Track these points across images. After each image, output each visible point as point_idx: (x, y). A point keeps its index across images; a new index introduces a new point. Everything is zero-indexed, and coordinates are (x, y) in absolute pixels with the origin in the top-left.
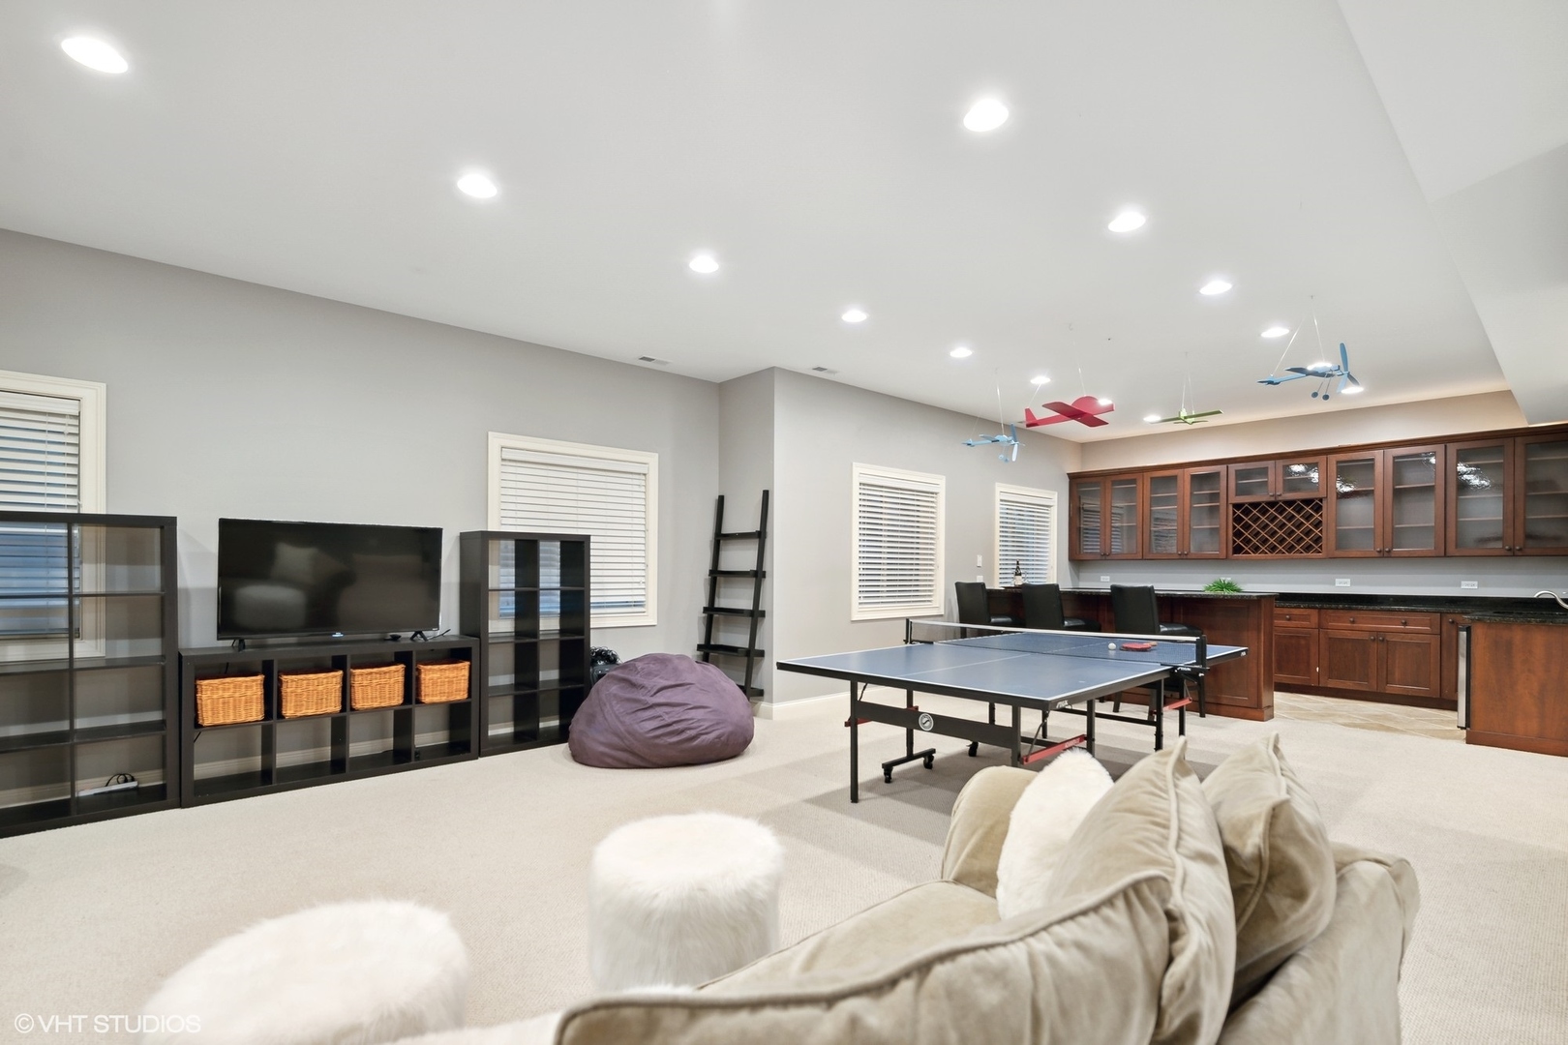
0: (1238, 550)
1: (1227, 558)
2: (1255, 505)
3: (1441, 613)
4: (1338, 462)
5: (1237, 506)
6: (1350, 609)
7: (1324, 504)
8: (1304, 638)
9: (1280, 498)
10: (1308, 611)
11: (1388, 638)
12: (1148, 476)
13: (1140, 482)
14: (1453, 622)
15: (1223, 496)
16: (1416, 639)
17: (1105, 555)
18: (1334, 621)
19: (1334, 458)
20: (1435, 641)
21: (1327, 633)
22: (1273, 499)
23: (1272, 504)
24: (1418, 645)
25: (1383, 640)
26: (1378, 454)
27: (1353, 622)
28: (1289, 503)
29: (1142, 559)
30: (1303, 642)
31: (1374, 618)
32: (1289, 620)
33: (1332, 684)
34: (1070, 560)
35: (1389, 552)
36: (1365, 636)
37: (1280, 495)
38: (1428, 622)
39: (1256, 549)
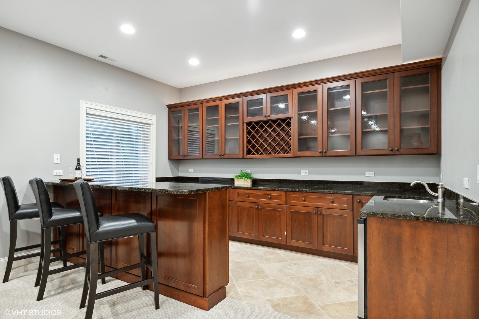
0: (249, 152)
1: (243, 158)
2: (257, 123)
3: (353, 195)
4: (299, 94)
5: (249, 124)
6: (302, 192)
7: (292, 122)
8: (278, 211)
9: (269, 118)
10: (279, 193)
11: (323, 212)
12: (205, 105)
13: (200, 110)
14: (360, 202)
15: (241, 117)
16: (339, 213)
17: (184, 156)
18: (294, 200)
19: (296, 91)
20: (349, 214)
21: (290, 208)
22: (265, 119)
23: (266, 122)
24: (340, 217)
25: (321, 213)
26: (319, 87)
27: (304, 201)
28: (275, 121)
29: (202, 159)
30: (278, 214)
31: (316, 198)
32: (270, 199)
33: (294, 243)
34: (170, 159)
35: (326, 152)
36: (310, 210)
37: (269, 116)
38: (345, 201)
39: (257, 152)
